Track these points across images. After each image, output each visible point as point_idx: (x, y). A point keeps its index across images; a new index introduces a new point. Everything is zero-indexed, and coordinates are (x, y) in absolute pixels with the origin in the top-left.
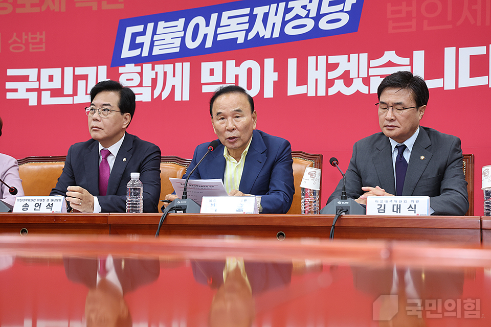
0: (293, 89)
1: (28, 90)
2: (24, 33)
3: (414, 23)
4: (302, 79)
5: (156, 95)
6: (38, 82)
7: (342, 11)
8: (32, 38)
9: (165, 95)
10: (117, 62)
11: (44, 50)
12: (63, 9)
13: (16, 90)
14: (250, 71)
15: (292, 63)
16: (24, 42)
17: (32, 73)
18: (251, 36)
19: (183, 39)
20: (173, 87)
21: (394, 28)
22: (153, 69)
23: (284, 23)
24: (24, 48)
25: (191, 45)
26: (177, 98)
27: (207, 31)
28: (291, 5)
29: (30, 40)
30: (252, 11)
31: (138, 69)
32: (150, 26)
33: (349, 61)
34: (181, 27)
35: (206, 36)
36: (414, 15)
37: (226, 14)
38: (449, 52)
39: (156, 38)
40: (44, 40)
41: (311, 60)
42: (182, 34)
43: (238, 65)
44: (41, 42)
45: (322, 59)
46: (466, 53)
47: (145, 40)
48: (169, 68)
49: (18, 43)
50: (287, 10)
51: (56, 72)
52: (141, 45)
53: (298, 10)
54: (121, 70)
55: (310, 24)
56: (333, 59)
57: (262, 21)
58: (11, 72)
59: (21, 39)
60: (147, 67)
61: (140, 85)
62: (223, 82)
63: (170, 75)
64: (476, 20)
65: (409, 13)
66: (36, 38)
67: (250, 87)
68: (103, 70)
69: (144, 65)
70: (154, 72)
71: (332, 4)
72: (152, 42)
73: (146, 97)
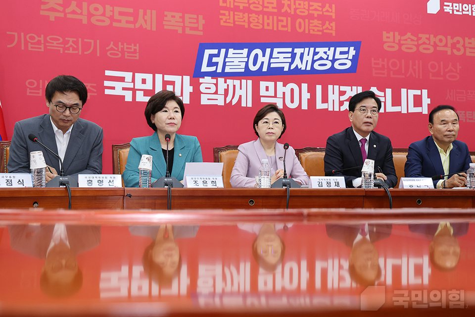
0: (320, 105)
1: (124, 89)
2: (120, 43)
3: (385, 72)
4: (325, 100)
5: (228, 101)
6: (133, 83)
7: (347, 59)
8: (127, 48)
9: (234, 102)
10: (197, 75)
11: (138, 58)
12: (154, 29)
13: (113, 88)
14: (292, 90)
15: (319, 88)
16: (120, 50)
17: (128, 76)
18: (293, 67)
19: (247, 63)
20: (240, 96)
21: (376, 73)
22: (225, 82)
23: (314, 62)
24: (120, 55)
25: (252, 68)
26: (243, 104)
27: (263, 59)
28: (317, 50)
29: (125, 49)
30: (293, 50)
31: (214, 81)
32: (223, 51)
33: (352, 91)
34: (245, 55)
35: (263, 63)
36: (386, 67)
37: (276, 50)
38: (404, 91)
39: (227, 60)
40: (138, 51)
41: (330, 87)
42: (246, 60)
43: (284, 85)
44: (135, 52)
45: (336, 87)
46: (412, 92)
47: (220, 60)
48: (237, 82)
49: (115, 50)
50: (315, 53)
51: (149, 77)
52: (216, 64)
53: (321, 54)
54: (201, 80)
55: (329, 64)
56: (343, 88)
57: (300, 58)
58: (108, 73)
59: (117, 47)
60: (221, 80)
61: (216, 93)
62: (275, 96)
63: (238, 87)
64: (415, 74)
65: (383, 65)
66: (131, 48)
67: (292, 101)
68: (187, 79)
69: (219, 79)
70: (226, 84)
71: (341, 53)
72: (225, 63)
73: (220, 102)
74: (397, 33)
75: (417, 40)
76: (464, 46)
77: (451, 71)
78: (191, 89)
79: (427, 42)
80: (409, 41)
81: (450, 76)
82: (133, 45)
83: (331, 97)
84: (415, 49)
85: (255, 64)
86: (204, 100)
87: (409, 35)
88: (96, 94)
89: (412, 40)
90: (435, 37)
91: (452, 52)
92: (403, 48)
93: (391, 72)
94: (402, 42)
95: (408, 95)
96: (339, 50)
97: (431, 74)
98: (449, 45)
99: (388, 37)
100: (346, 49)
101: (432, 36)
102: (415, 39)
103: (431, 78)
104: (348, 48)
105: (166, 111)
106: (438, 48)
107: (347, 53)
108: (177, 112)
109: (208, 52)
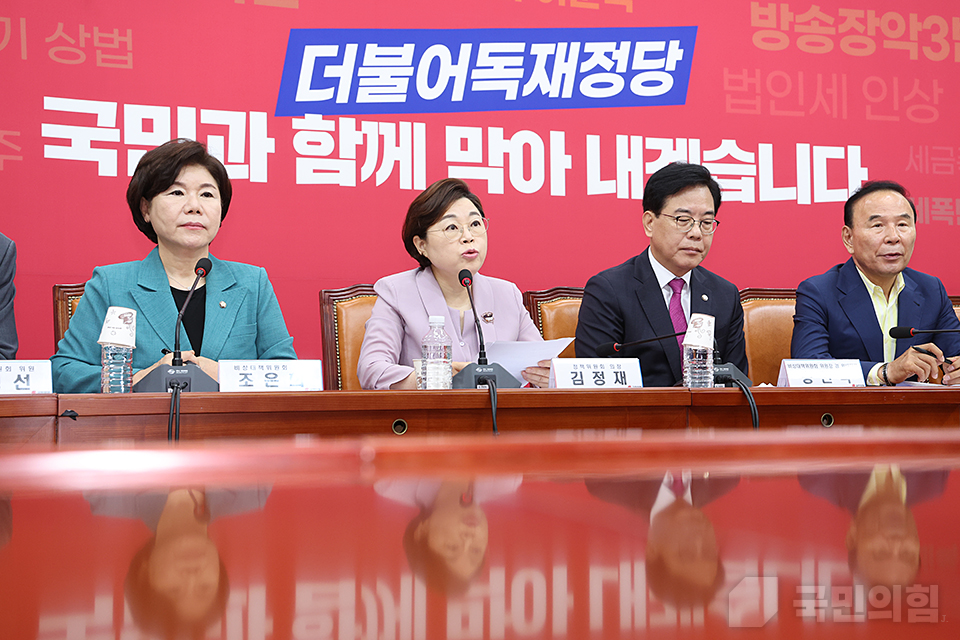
0: (596, 186)
1: (95, 144)
2: (82, 27)
3: (758, 101)
4: (608, 171)
5: (365, 175)
6: (118, 130)
7: (663, 70)
8: (102, 40)
9: (382, 177)
10: (285, 110)
11: (130, 66)
13: (67, 142)
14: (527, 148)
15: (593, 143)
16: (82, 45)
17: (106, 111)
18: (528, 90)
19: (413, 80)
20: (397, 163)
21: (733, 106)
22: (358, 128)
23: (579, 77)
24: (83, 57)
25: (427, 93)
26: (405, 184)
27: (454, 71)
28: (589, 47)
29: (96, 43)
30: (528, 48)
31: (330, 125)
32: (351, 49)
33: (675, 149)
34: (408, 59)
35: (452, 80)
36: (758, 90)
37: (485, 48)
38: (802, 149)
39: (362, 72)
40: (130, 48)
41: (621, 140)
42: (410, 71)
43: (507, 136)
44: (122, 50)
45: (637, 140)
46: (824, 153)
47: (343, 72)
48: (388, 129)
49: (69, 45)
50: (584, 56)
51: (160, 114)
52: (334, 82)
53: (598, 59)
54: (296, 123)
55: (618, 85)
56: (653, 143)
57: (546, 67)
58: (51, 103)
59: (76, 37)
60: (347, 123)
61: (335, 155)
62: (485, 163)
63: (389, 141)
64: (831, 109)
65: (752, 86)
66: (111, 41)
67: (527, 176)
68: (260, 119)
69: (341, 119)
70: (360, 134)
71: (649, 55)
72: (356, 80)
73: (346, 178)
74: (785, 7)
75: (835, 25)
76: (949, 38)
77: (918, 100)
78: (270, 145)
79: (860, 28)
80: (815, 26)
81: (915, 113)
82: (116, 31)
83: (623, 164)
84: (829, 46)
85: (432, 82)
86: (305, 174)
87: (815, 11)
88: (20, 158)
89: (823, 24)
90: (879, 15)
91: (921, 52)
92: (801, 44)
93: (772, 103)
94: (798, 29)
95: (812, 159)
96: (643, 47)
97: (868, 108)
98: (914, 36)
99: (763, 17)
100: (659, 46)
101: (871, 13)
102: (830, 20)
103: (869, 116)
104: (664, 43)
105: (179, 193)
106: (887, 44)
107: (663, 54)
108: (207, 195)
109: (311, 53)
